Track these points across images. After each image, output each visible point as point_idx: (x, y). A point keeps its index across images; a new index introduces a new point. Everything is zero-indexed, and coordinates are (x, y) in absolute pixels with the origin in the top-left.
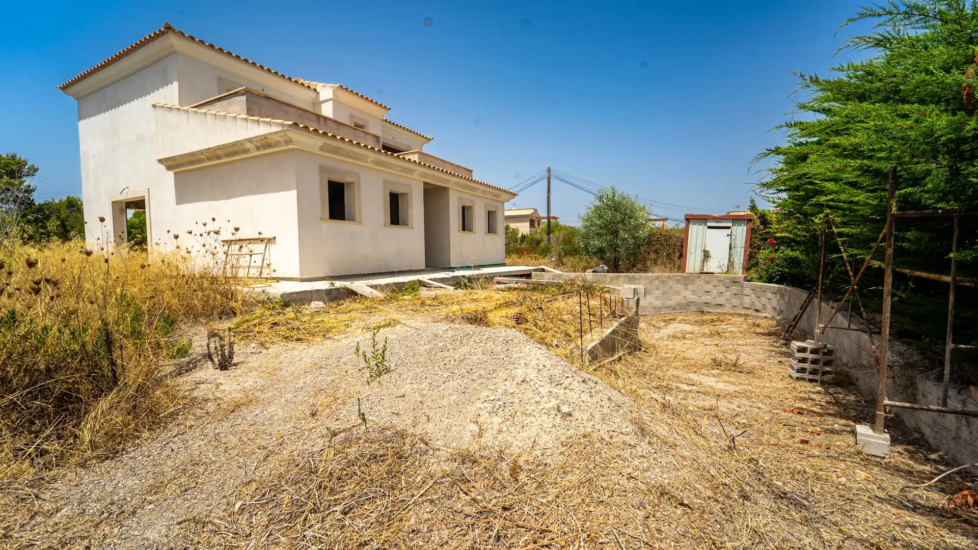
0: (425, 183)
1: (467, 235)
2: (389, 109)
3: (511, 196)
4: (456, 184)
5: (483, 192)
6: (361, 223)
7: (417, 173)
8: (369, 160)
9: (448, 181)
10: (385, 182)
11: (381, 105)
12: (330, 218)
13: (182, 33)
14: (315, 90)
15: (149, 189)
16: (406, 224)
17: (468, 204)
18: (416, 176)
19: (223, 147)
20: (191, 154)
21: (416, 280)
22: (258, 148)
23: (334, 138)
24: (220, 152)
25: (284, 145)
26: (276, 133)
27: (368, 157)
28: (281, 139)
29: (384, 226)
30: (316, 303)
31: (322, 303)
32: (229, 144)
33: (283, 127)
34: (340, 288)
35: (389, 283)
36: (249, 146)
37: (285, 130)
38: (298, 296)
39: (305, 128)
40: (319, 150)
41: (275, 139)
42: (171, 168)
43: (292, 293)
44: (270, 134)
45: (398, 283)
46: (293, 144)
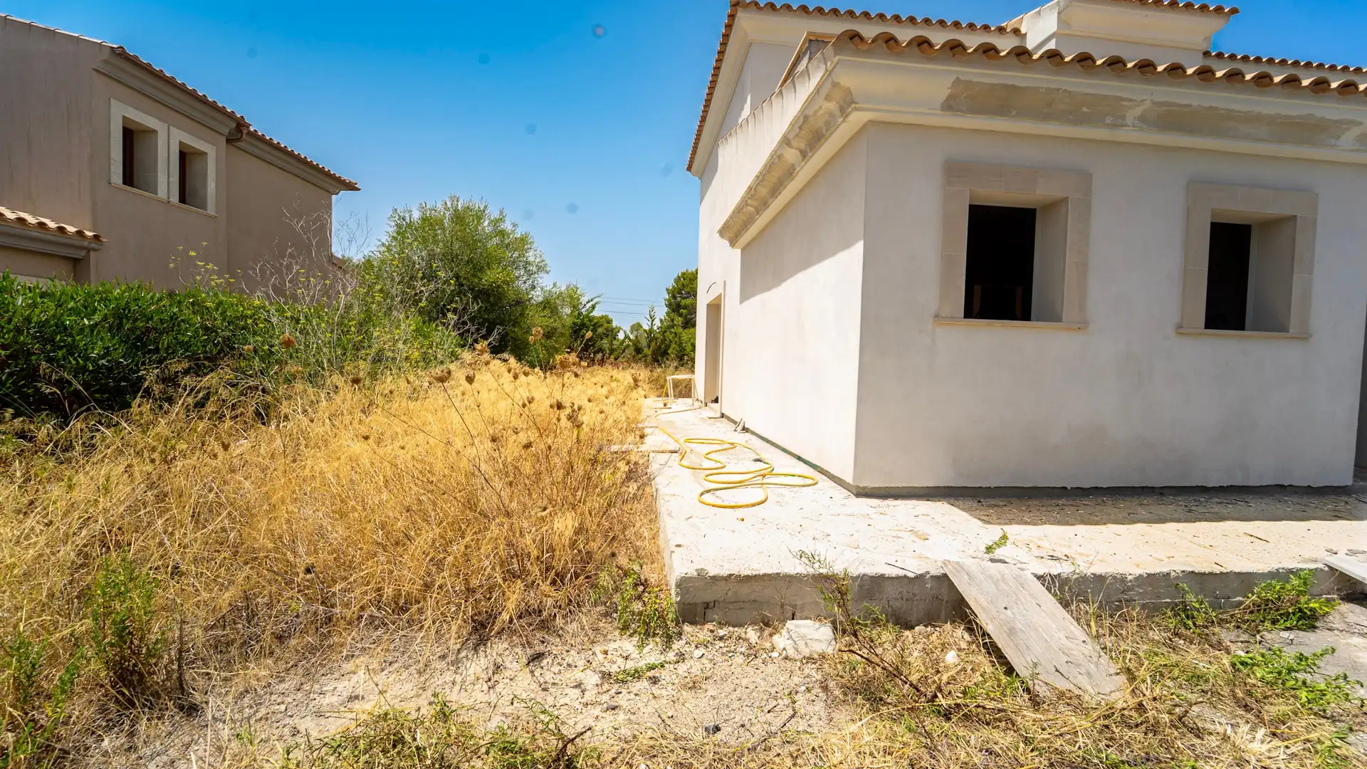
2: (1234, 11)
8: (1132, 115)
12: (969, 313)
14: (1016, 30)
15: (724, 283)
19: (761, 178)
20: (739, 210)
21: (1320, 566)
22: (804, 154)
23: (989, 58)
24: (763, 191)
25: (841, 120)
26: (818, 89)
27: (1125, 103)
28: (832, 106)
29: (1177, 333)
30: (803, 631)
31: (826, 631)
32: (765, 166)
33: (826, 64)
34: (920, 578)
35: (1168, 574)
36: (791, 155)
37: (831, 69)
38: (745, 590)
39: (887, 42)
40: (940, 112)
41: (822, 112)
42: (733, 243)
43: (722, 577)
44: (810, 101)
45: (1211, 574)
46: (856, 109)
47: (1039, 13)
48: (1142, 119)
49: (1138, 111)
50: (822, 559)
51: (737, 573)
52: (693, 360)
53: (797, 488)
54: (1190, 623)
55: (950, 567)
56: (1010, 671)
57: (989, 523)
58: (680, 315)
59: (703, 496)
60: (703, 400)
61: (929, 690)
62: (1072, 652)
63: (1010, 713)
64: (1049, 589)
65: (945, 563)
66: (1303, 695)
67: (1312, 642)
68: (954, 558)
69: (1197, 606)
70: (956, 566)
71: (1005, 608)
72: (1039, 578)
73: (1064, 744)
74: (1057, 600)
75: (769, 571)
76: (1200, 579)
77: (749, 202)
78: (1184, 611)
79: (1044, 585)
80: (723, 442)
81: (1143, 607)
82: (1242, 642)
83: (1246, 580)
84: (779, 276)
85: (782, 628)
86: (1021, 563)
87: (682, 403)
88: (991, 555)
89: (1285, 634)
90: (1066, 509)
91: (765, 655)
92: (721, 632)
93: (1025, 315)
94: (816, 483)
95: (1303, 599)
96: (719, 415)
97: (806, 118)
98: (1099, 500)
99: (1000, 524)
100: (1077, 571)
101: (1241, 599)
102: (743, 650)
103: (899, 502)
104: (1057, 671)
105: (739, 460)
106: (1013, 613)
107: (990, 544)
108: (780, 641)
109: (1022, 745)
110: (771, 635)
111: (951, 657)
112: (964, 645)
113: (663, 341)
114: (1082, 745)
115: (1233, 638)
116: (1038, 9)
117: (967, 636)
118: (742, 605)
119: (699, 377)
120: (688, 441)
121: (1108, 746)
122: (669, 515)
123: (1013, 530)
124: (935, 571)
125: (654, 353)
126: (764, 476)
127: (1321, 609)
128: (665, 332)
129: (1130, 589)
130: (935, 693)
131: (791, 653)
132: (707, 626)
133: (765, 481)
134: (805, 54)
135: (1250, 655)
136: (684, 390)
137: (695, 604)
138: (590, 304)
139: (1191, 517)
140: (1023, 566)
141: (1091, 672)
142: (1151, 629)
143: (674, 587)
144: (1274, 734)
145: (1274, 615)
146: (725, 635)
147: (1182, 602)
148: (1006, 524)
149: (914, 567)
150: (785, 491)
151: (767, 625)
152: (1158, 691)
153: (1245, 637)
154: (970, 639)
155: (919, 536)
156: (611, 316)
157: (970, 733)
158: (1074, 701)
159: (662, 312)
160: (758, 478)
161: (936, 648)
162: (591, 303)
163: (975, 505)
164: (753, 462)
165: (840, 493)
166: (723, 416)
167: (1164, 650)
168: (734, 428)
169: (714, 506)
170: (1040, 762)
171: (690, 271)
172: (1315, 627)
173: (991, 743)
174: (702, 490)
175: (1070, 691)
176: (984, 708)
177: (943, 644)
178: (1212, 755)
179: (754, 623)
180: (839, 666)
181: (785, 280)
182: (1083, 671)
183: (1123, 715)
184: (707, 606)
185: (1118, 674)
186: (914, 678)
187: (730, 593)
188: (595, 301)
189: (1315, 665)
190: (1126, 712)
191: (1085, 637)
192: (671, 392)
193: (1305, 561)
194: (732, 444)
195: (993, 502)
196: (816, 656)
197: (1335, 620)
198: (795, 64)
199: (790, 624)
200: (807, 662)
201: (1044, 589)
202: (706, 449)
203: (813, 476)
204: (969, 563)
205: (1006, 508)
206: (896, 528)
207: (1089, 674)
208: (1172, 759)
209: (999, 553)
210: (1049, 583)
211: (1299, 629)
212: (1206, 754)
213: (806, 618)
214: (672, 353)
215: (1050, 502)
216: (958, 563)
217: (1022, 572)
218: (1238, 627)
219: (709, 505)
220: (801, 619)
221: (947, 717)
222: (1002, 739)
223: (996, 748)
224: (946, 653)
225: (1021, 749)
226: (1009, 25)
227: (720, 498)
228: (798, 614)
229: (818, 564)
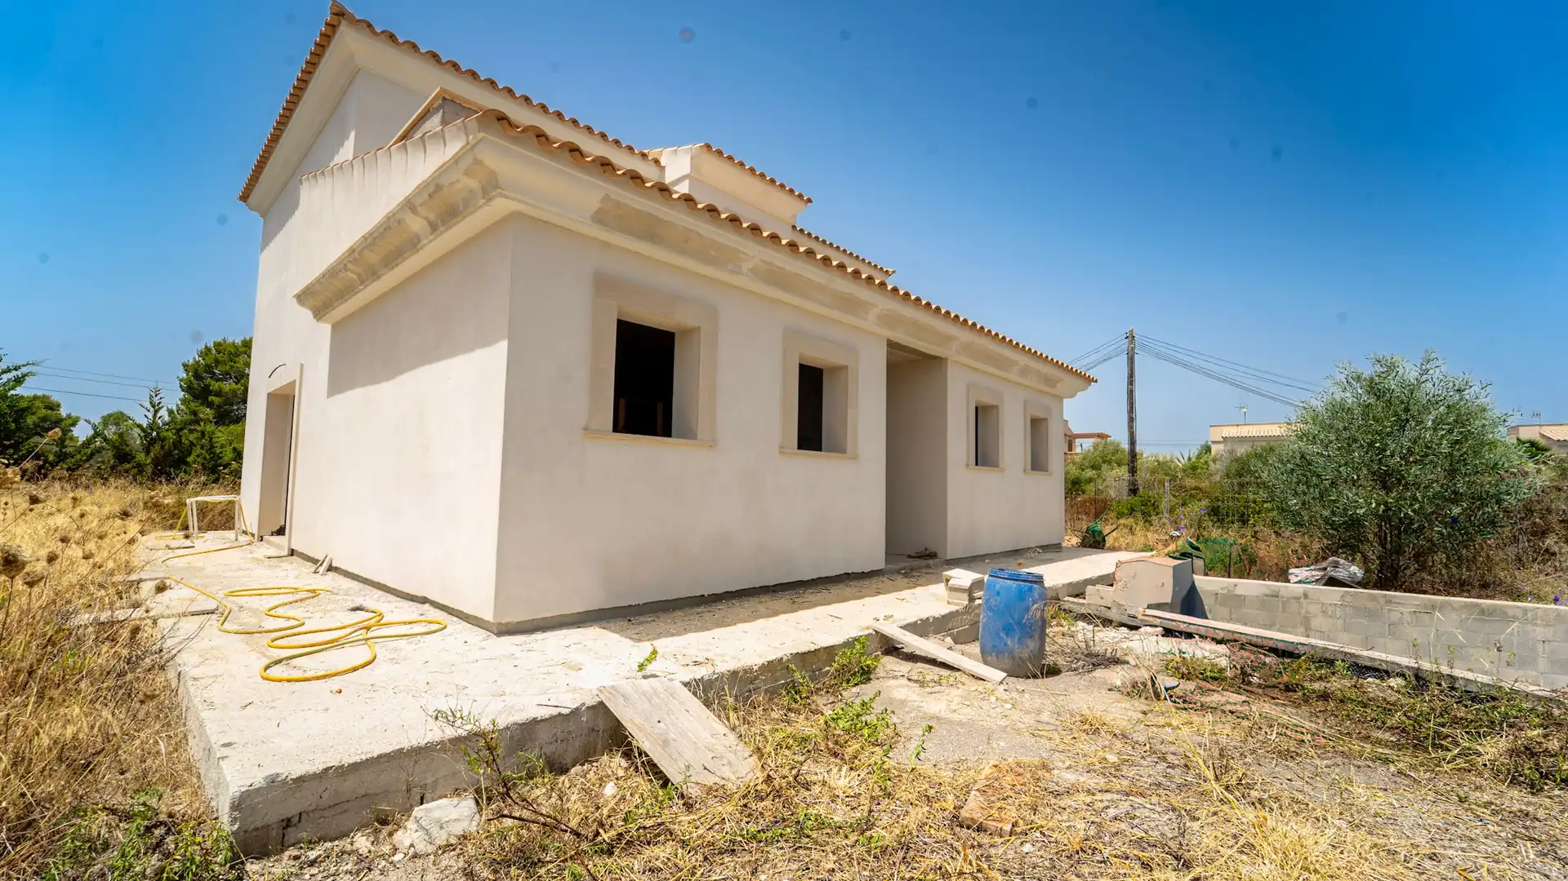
0: (891, 345)
1: (985, 475)
2: (809, 201)
3: (1077, 382)
4: (968, 349)
5: (1025, 371)
6: (712, 444)
7: (872, 315)
8: (746, 266)
9: (949, 339)
10: (791, 334)
11: (791, 191)
12: (616, 429)
13: (370, 26)
14: (657, 162)
15: (302, 365)
16: (839, 449)
17: (988, 400)
18: (869, 322)
19: (372, 240)
20: (332, 273)
21: (871, 631)
22: (434, 227)
23: (637, 185)
24: (373, 258)
25: (482, 201)
26: (456, 159)
27: (742, 256)
28: (473, 183)
29: (781, 452)
30: (437, 814)
31: (467, 804)
32: (377, 227)
33: (467, 136)
34: (575, 712)
35: (782, 659)
36: (416, 224)
37: (472, 143)
38: (349, 786)
39: (538, 136)
40: (590, 222)
41: (459, 186)
42: (319, 313)
43: (315, 774)
44: (444, 170)
45: (809, 652)
46: (501, 195)
47: (676, 151)
48: (753, 271)
49: (750, 265)
50: (465, 714)
51: (337, 764)
52: (237, 474)
53: (419, 637)
54: (798, 697)
55: (606, 693)
56: (666, 782)
57: (639, 640)
58: (210, 405)
59: (268, 671)
60: (255, 531)
61: (590, 830)
62: (715, 747)
63: (668, 824)
64: (695, 694)
65: (601, 691)
66: (866, 732)
67: (868, 690)
68: (608, 683)
69: (801, 681)
70: (611, 690)
71: (659, 722)
72: (686, 684)
73: (715, 834)
74: (702, 702)
75: (388, 749)
76: (803, 658)
77: (350, 266)
78: (793, 688)
79: (690, 691)
80: (296, 590)
81: (766, 691)
82: (830, 703)
83: (830, 652)
84: (389, 367)
85: (407, 820)
86: (670, 674)
87: (213, 538)
88: (643, 673)
89: (854, 690)
90: (705, 615)
91: (383, 863)
92: (312, 855)
93: (667, 432)
94: (445, 628)
95: (863, 659)
96: (286, 552)
97: (439, 188)
98: (730, 603)
99: (649, 640)
100: (716, 672)
101: (828, 668)
102: (349, 867)
103: (548, 634)
104: (705, 768)
105: (325, 612)
106: (666, 724)
107: (642, 661)
108: (407, 836)
109: (680, 851)
110: (390, 834)
111: (610, 789)
112: (621, 773)
113: (177, 444)
114: (729, 830)
115: (825, 702)
116: (675, 148)
117: (624, 763)
118: (346, 806)
119: (249, 498)
120: (232, 594)
121: (747, 823)
122: (211, 705)
123: (662, 644)
124: (590, 702)
125: (156, 462)
126: (368, 628)
127: (873, 664)
128: (182, 429)
129: (756, 678)
130: (597, 830)
131: (421, 847)
132: (287, 853)
133: (370, 634)
134: (437, 110)
135: (836, 712)
136: (222, 519)
137: (267, 827)
138: (10, 375)
139: (795, 607)
140: (671, 676)
141: (732, 760)
142: (772, 710)
143: (227, 809)
144: (851, 769)
145: (848, 675)
146: (320, 856)
147: (792, 681)
148: (655, 639)
149: (568, 701)
150: (402, 643)
151: (384, 822)
152: (780, 761)
153: (832, 699)
154: (626, 765)
155: (571, 668)
156: (55, 398)
157: (632, 860)
158: (717, 792)
159: (173, 398)
160: (361, 632)
161: (594, 785)
162: (14, 373)
163: (626, 623)
164: (349, 612)
165: (476, 635)
166: (292, 553)
167: (782, 725)
168: (313, 569)
169: (289, 681)
170: (697, 860)
171: (230, 340)
172: (870, 679)
173: (653, 860)
174: (266, 662)
175: (716, 783)
176: (645, 828)
177: (601, 779)
178: (817, 800)
179: (363, 826)
180: (485, 842)
181: (401, 372)
182: (725, 762)
183: (756, 790)
184: (287, 823)
185: (751, 756)
186: (573, 824)
187: (325, 795)
188: (24, 370)
189: (871, 707)
190: (759, 788)
191: (726, 731)
192: (193, 521)
193: (862, 630)
194: (314, 591)
195: (642, 619)
196: (453, 841)
197: (880, 672)
198: (422, 118)
199: (418, 811)
200: (444, 852)
201: (690, 694)
202: (267, 602)
203: (439, 620)
204: (626, 686)
205: (653, 623)
206: (546, 664)
207: (730, 763)
208: (792, 815)
209: (651, 669)
210: (695, 688)
211: (862, 683)
212: (813, 801)
213: (440, 797)
214: (194, 462)
215: (692, 611)
216: (613, 687)
217: (671, 682)
218: (828, 692)
219: (280, 681)
220: (433, 800)
221: (610, 853)
222: (661, 852)
223: (659, 864)
224: (605, 787)
225: (679, 855)
226: (653, 153)
227: (300, 668)
228: (428, 796)
229: (461, 720)
